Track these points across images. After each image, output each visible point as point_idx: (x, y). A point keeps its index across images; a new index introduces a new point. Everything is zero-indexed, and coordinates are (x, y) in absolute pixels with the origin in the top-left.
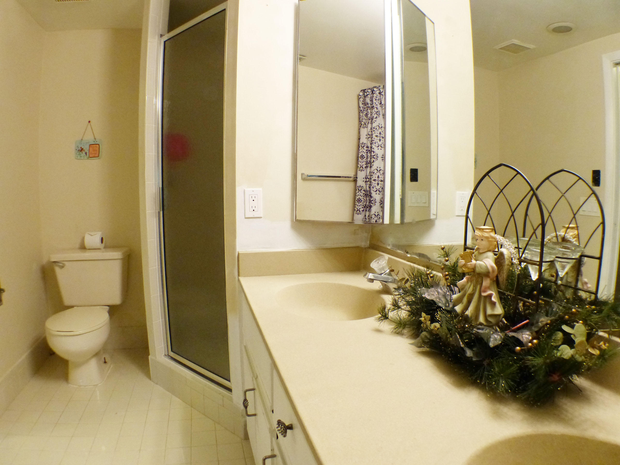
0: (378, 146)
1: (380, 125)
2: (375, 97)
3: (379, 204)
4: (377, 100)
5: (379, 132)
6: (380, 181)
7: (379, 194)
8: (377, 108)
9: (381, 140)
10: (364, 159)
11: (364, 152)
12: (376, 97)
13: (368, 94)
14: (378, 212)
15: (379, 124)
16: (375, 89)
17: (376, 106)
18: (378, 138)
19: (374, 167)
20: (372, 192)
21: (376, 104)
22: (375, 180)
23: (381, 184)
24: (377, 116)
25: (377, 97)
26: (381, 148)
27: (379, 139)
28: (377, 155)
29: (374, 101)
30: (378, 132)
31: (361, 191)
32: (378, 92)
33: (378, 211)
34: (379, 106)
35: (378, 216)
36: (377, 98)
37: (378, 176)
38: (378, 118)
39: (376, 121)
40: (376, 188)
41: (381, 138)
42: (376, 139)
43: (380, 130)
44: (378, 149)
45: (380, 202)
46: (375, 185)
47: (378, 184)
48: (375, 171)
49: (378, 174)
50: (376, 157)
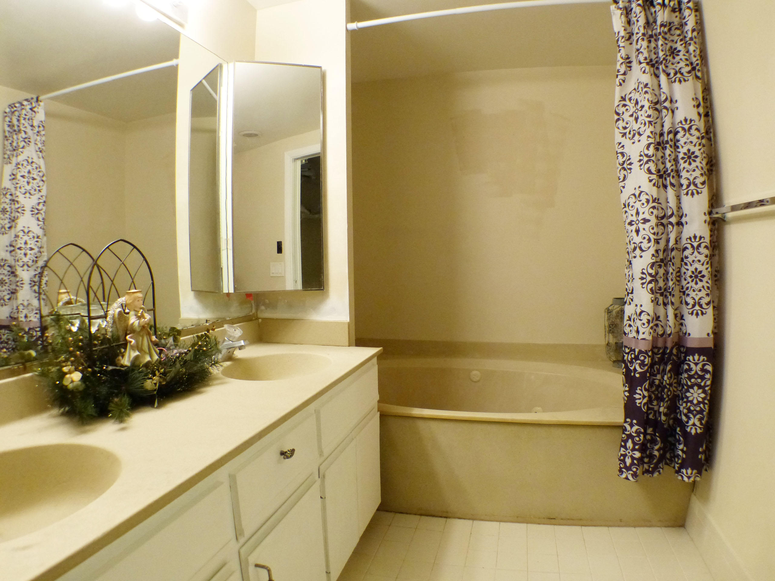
0: (26, 193)
1: (31, 158)
2: (24, 114)
3: (30, 286)
5: (26, 171)
6: (29, 249)
7: (28, 270)
8: (25, 132)
9: (31, 182)
10: (6, 214)
13: (16, 111)
14: (28, 300)
15: (28, 157)
16: (25, 103)
17: (25, 129)
18: (26, 180)
19: (19, 227)
20: (18, 267)
21: (25, 126)
22: (21, 247)
23: (30, 254)
24: (25, 145)
25: (27, 114)
26: (29, 195)
28: (23, 207)
29: (22, 121)
32: (28, 107)
33: (28, 297)
34: (29, 129)
35: (30, 307)
36: (27, 117)
37: (26, 241)
38: (27, 148)
39: (22, 153)
40: (22, 260)
41: (31, 180)
43: (29, 167)
44: (25, 197)
45: (30, 284)
46: (21, 256)
47: (25, 255)
48: (21, 234)
49: (26, 238)
50: (21, 210)
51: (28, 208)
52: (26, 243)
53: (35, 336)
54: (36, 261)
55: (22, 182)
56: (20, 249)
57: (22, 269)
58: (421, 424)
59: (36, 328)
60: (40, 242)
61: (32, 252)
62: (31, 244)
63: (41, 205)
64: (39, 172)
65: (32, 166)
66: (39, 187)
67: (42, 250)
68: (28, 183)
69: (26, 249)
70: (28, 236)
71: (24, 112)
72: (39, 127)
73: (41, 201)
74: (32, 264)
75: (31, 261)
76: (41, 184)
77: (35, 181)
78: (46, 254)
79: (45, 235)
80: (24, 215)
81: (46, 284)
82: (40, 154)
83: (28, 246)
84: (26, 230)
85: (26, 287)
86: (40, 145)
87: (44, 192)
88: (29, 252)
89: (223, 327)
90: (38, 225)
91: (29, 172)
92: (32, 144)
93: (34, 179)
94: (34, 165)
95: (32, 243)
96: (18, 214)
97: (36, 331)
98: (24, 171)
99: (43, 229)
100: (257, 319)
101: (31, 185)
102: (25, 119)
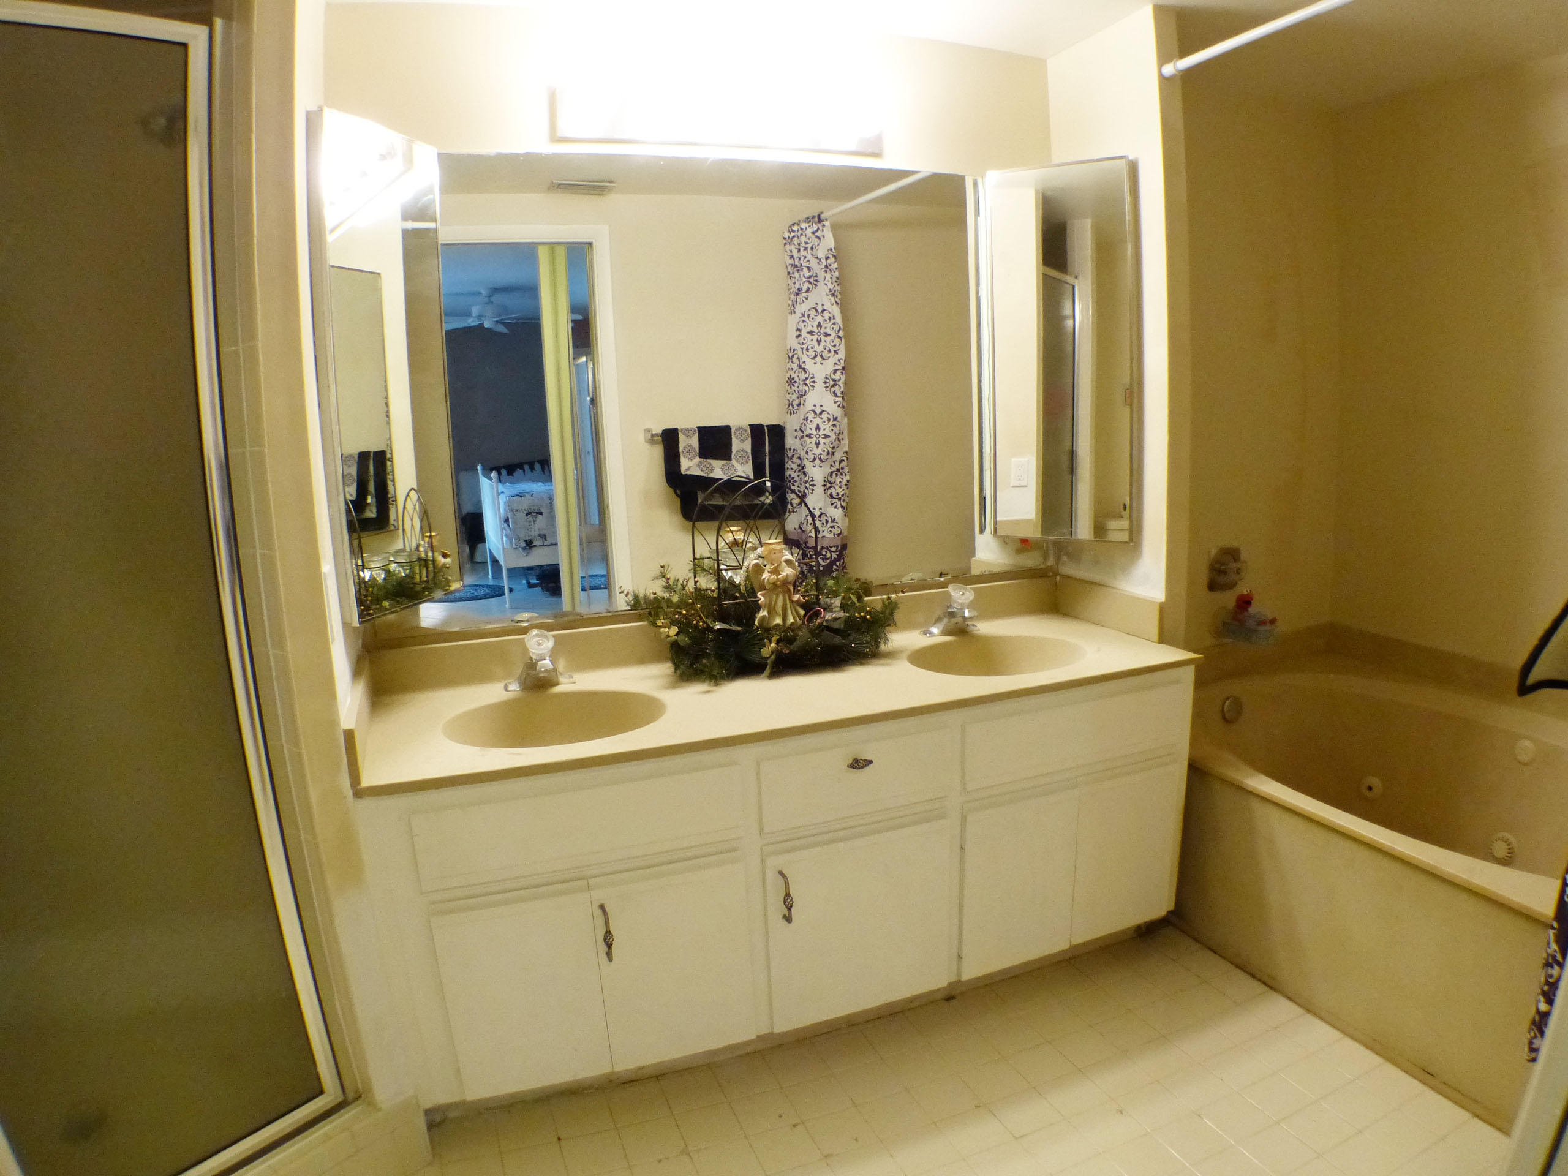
0: (816, 356)
1: (820, 305)
2: (803, 243)
4: (809, 249)
6: (823, 436)
7: (821, 467)
8: (809, 268)
9: (823, 341)
10: (794, 386)
11: (794, 371)
12: (807, 243)
14: (821, 509)
15: (817, 304)
16: (804, 225)
17: (808, 263)
18: (815, 337)
19: (809, 406)
20: (806, 462)
21: (807, 259)
22: (811, 434)
23: (824, 443)
24: (810, 286)
25: (809, 241)
26: (821, 359)
27: (817, 340)
28: (813, 377)
30: (813, 324)
31: (791, 459)
37: (818, 425)
39: (807, 299)
40: (813, 452)
41: (822, 337)
42: (809, 340)
43: (819, 319)
44: (815, 363)
45: (824, 485)
46: (811, 445)
47: (818, 444)
48: (811, 416)
49: (818, 421)
50: (812, 382)
51: (820, 378)
52: (818, 428)
53: (828, 559)
54: (833, 454)
55: (811, 341)
56: (809, 436)
57: (812, 464)
58: (1257, 806)
59: (831, 547)
60: (838, 426)
61: (827, 441)
62: (824, 429)
63: (838, 373)
64: (834, 324)
65: (823, 317)
66: (835, 346)
67: (841, 437)
68: (819, 341)
69: (818, 436)
70: (821, 418)
71: (803, 239)
72: (827, 258)
73: (837, 367)
74: (827, 457)
75: (825, 454)
76: (837, 341)
77: (828, 339)
78: (847, 442)
79: (846, 415)
80: (815, 388)
81: (846, 485)
82: (833, 299)
83: (822, 432)
84: (818, 411)
85: (819, 490)
86: (830, 286)
87: (842, 355)
88: (822, 441)
89: (947, 587)
90: (835, 402)
91: (819, 326)
92: (821, 284)
93: (827, 335)
94: (827, 315)
95: (826, 428)
96: (807, 388)
97: (831, 552)
98: (812, 325)
99: (843, 407)
100: (1056, 574)
101: (822, 344)
102: (806, 249)
